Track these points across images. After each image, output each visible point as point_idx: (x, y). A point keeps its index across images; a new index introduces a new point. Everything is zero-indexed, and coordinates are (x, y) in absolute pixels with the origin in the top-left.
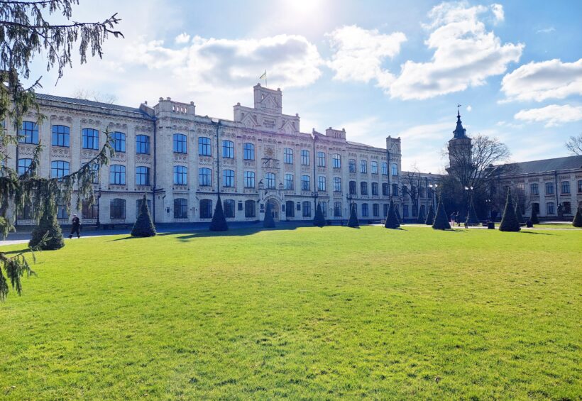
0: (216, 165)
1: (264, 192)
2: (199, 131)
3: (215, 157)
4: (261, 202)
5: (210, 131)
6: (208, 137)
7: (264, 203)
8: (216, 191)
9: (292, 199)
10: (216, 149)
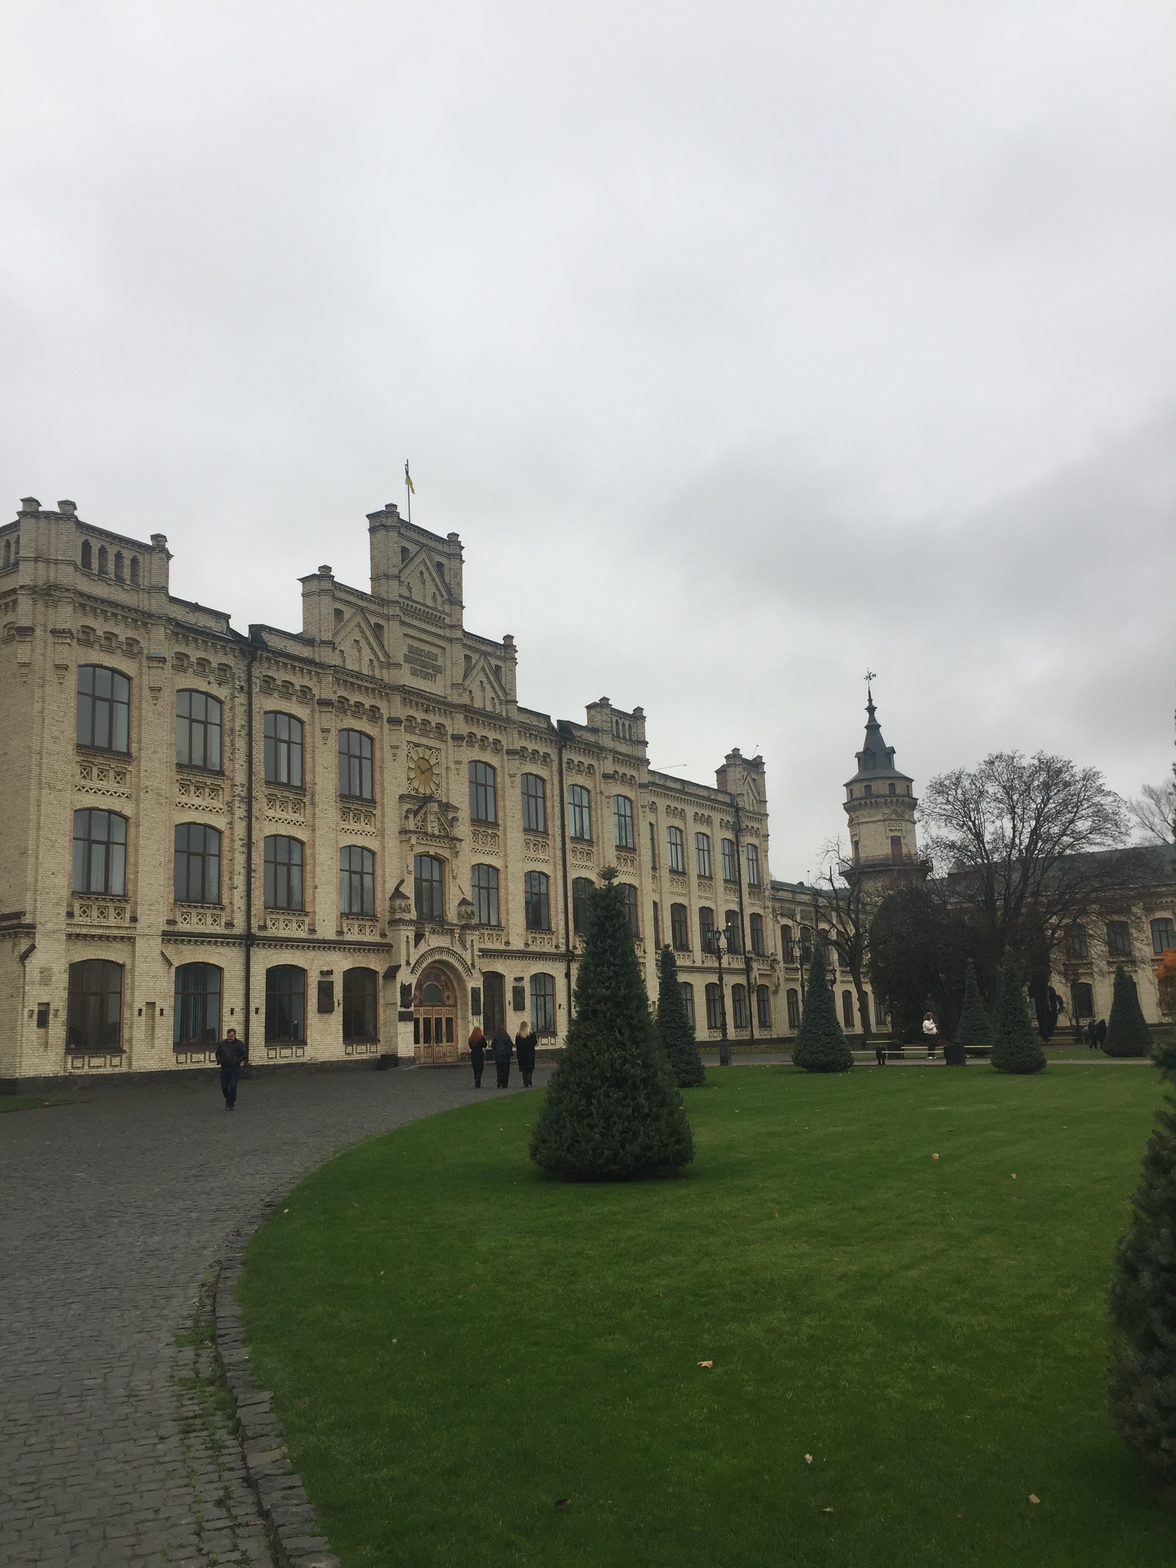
0: (240, 811)
1: (409, 932)
2: (181, 662)
3: (240, 777)
4: (405, 977)
5: (224, 668)
6: (215, 690)
7: (412, 980)
8: (239, 928)
9: (499, 966)
10: (241, 744)
